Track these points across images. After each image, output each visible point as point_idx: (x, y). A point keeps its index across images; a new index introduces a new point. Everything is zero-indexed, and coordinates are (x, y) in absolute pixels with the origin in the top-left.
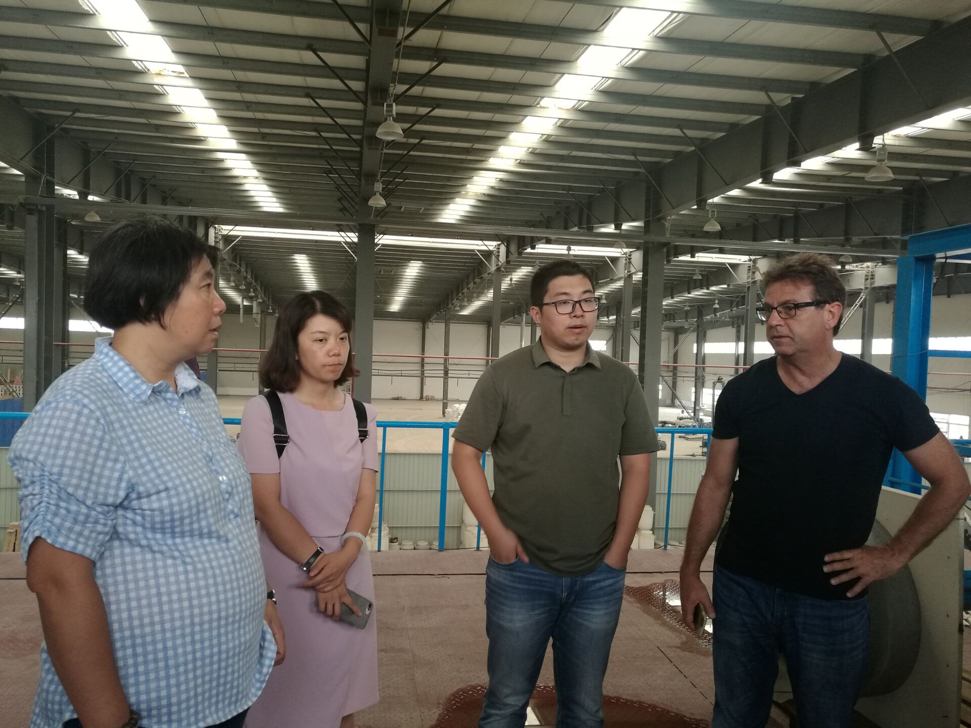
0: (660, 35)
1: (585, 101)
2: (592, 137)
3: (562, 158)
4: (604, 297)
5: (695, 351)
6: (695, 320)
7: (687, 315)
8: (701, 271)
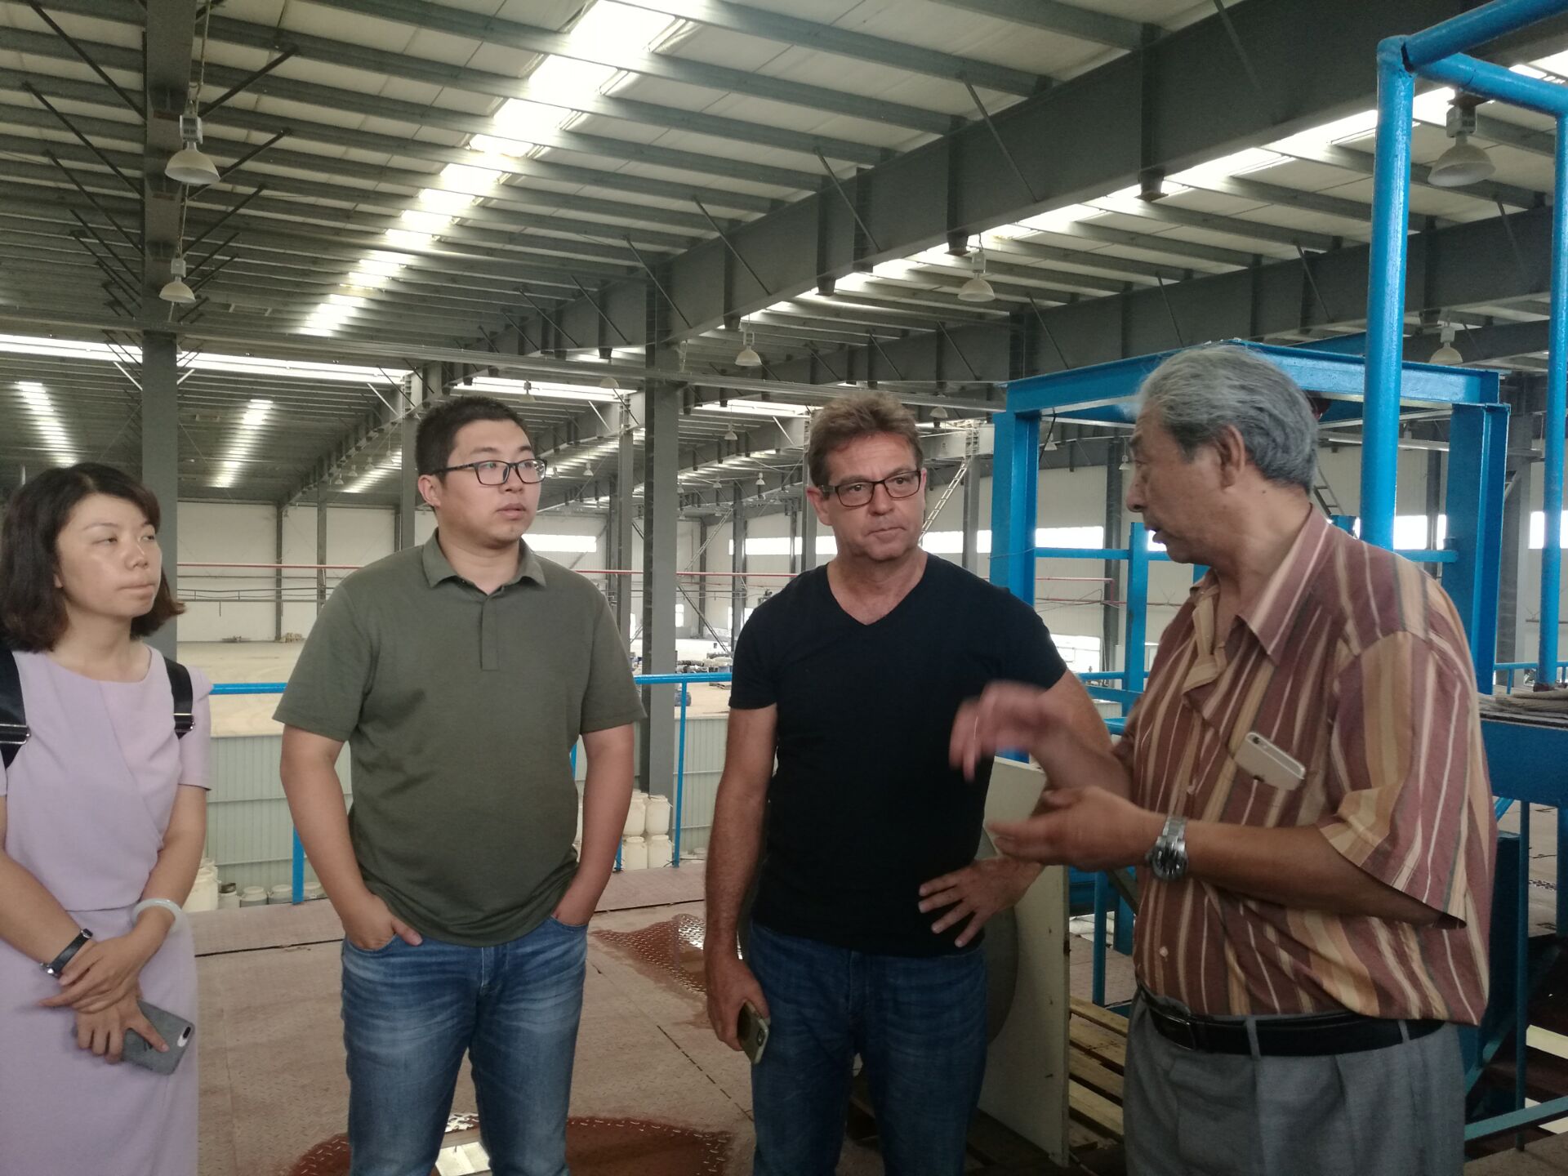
0: (660, 50)
1: (545, 146)
2: (558, 205)
3: (511, 237)
4: (589, 466)
5: (731, 552)
6: (731, 503)
7: (718, 496)
8: (737, 427)
